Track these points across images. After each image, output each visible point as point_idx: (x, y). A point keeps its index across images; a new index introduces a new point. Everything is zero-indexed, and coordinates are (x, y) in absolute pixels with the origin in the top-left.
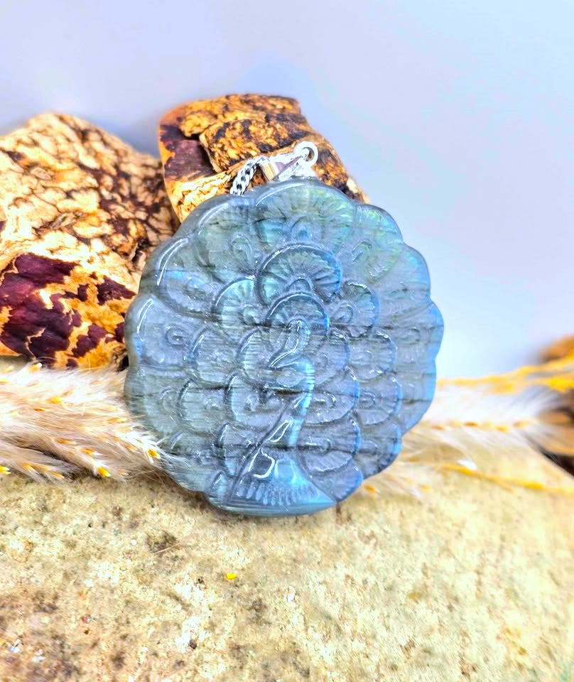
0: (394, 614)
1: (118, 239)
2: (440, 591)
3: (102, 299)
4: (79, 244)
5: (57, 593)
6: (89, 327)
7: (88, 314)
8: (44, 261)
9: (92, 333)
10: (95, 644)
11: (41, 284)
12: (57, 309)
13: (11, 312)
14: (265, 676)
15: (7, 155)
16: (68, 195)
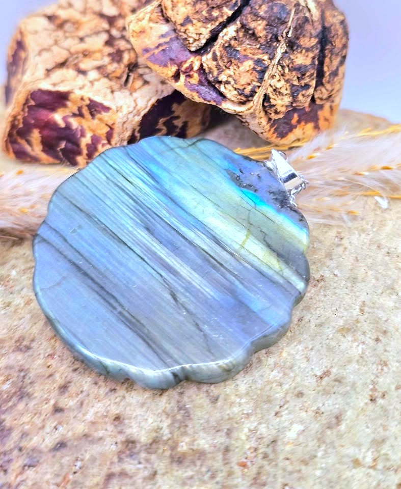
0: (318, 346)
1: (112, 67)
2: (371, 326)
3: (93, 115)
4: (77, 76)
5: (35, 337)
6: (92, 137)
7: (89, 127)
8: (49, 93)
9: (94, 141)
10: (51, 375)
11: (53, 109)
12: (68, 127)
13: (40, 132)
14: (178, 402)
15: (47, 19)
16: (82, 39)
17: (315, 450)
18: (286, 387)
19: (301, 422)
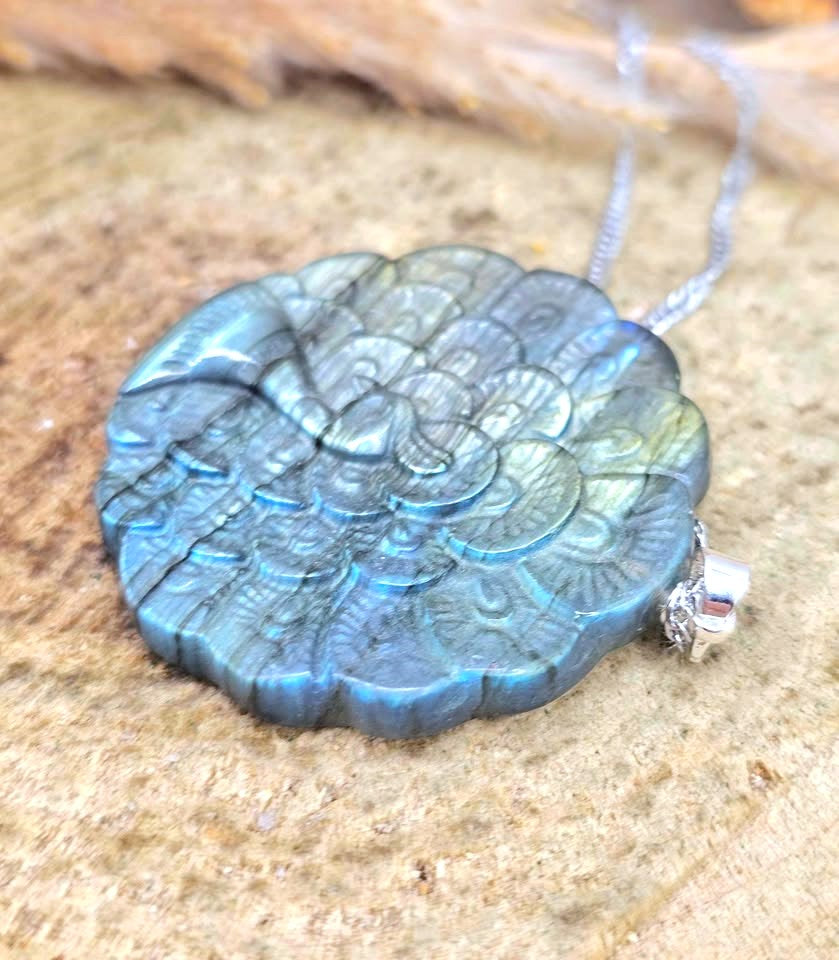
17: (773, 511)
18: (735, 411)
19: (755, 466)
